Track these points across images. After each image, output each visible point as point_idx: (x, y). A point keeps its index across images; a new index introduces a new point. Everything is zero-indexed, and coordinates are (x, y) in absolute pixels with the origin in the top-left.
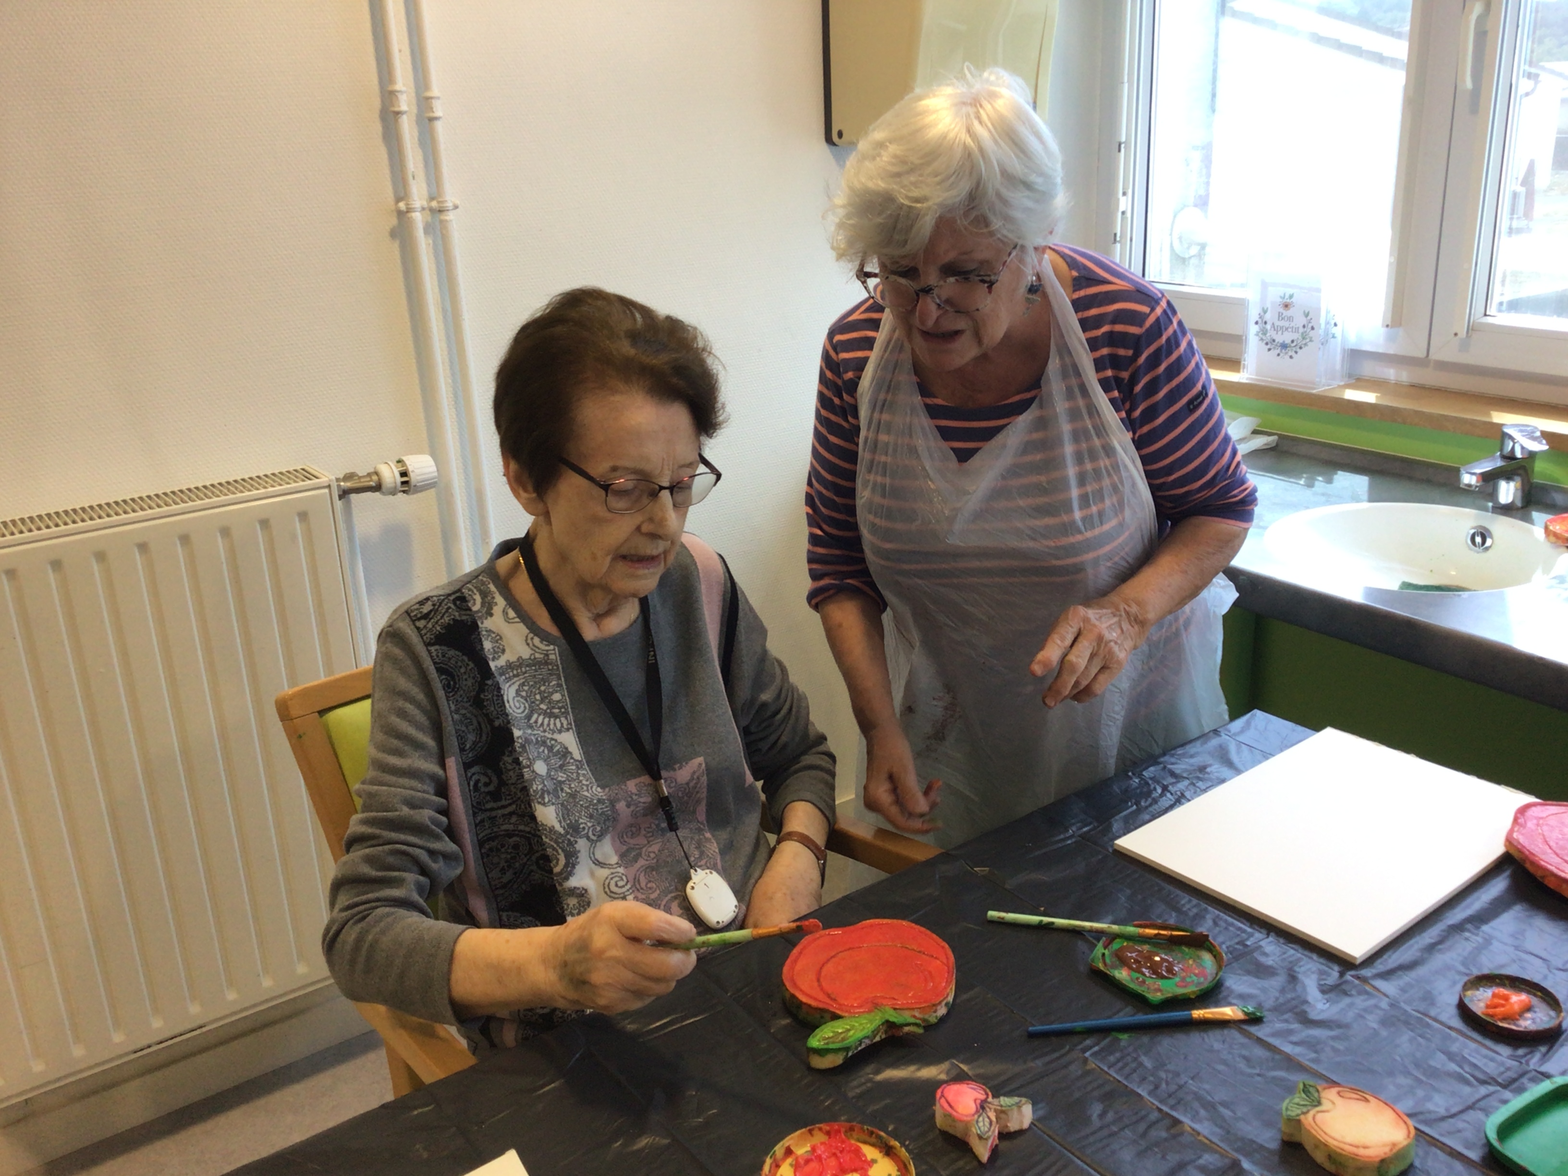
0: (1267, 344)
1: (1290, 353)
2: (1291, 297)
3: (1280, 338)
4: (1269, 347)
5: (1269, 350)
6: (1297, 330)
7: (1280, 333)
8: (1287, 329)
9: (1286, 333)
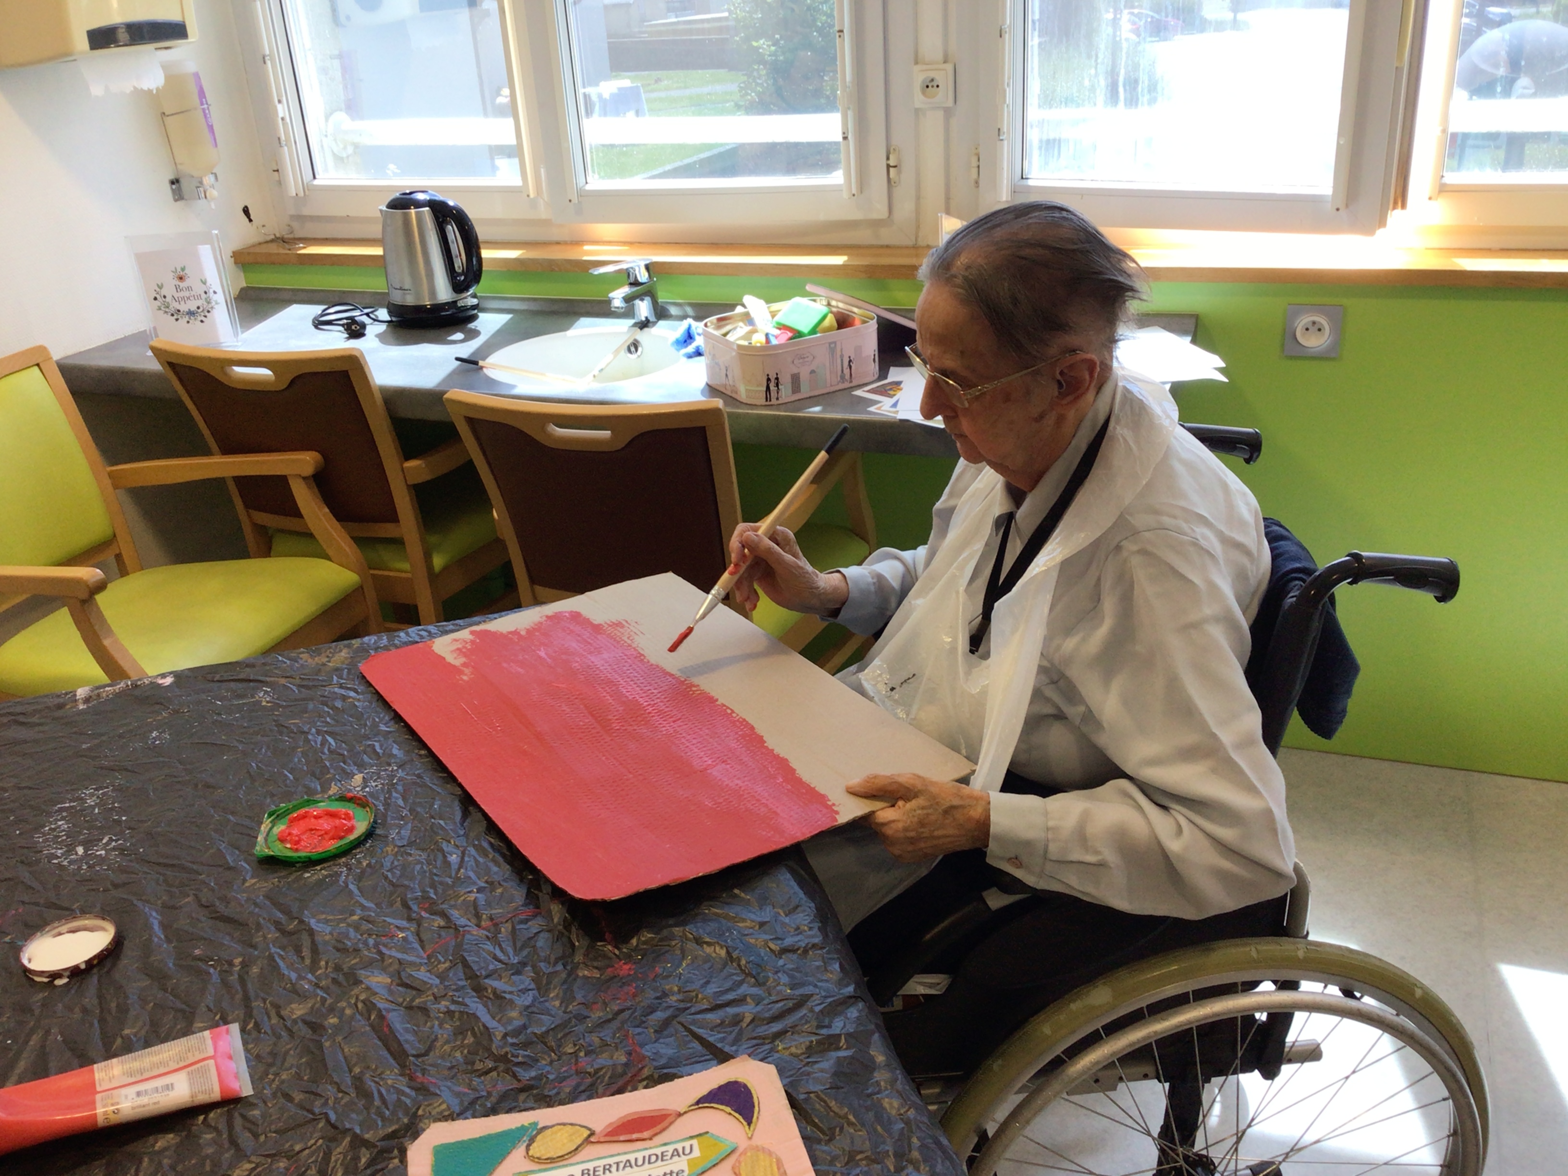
0: (172, 315)
1: (200, 318)
2: (183, 269)
3: (184, 308)
4: (175, 317)
5: (177, 320)
6: (199, 297)
7: (182, 303)
8: (188, 298)
9: (188, 302)
